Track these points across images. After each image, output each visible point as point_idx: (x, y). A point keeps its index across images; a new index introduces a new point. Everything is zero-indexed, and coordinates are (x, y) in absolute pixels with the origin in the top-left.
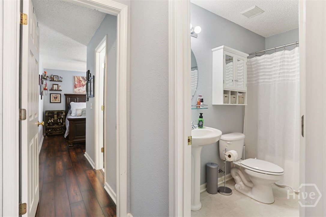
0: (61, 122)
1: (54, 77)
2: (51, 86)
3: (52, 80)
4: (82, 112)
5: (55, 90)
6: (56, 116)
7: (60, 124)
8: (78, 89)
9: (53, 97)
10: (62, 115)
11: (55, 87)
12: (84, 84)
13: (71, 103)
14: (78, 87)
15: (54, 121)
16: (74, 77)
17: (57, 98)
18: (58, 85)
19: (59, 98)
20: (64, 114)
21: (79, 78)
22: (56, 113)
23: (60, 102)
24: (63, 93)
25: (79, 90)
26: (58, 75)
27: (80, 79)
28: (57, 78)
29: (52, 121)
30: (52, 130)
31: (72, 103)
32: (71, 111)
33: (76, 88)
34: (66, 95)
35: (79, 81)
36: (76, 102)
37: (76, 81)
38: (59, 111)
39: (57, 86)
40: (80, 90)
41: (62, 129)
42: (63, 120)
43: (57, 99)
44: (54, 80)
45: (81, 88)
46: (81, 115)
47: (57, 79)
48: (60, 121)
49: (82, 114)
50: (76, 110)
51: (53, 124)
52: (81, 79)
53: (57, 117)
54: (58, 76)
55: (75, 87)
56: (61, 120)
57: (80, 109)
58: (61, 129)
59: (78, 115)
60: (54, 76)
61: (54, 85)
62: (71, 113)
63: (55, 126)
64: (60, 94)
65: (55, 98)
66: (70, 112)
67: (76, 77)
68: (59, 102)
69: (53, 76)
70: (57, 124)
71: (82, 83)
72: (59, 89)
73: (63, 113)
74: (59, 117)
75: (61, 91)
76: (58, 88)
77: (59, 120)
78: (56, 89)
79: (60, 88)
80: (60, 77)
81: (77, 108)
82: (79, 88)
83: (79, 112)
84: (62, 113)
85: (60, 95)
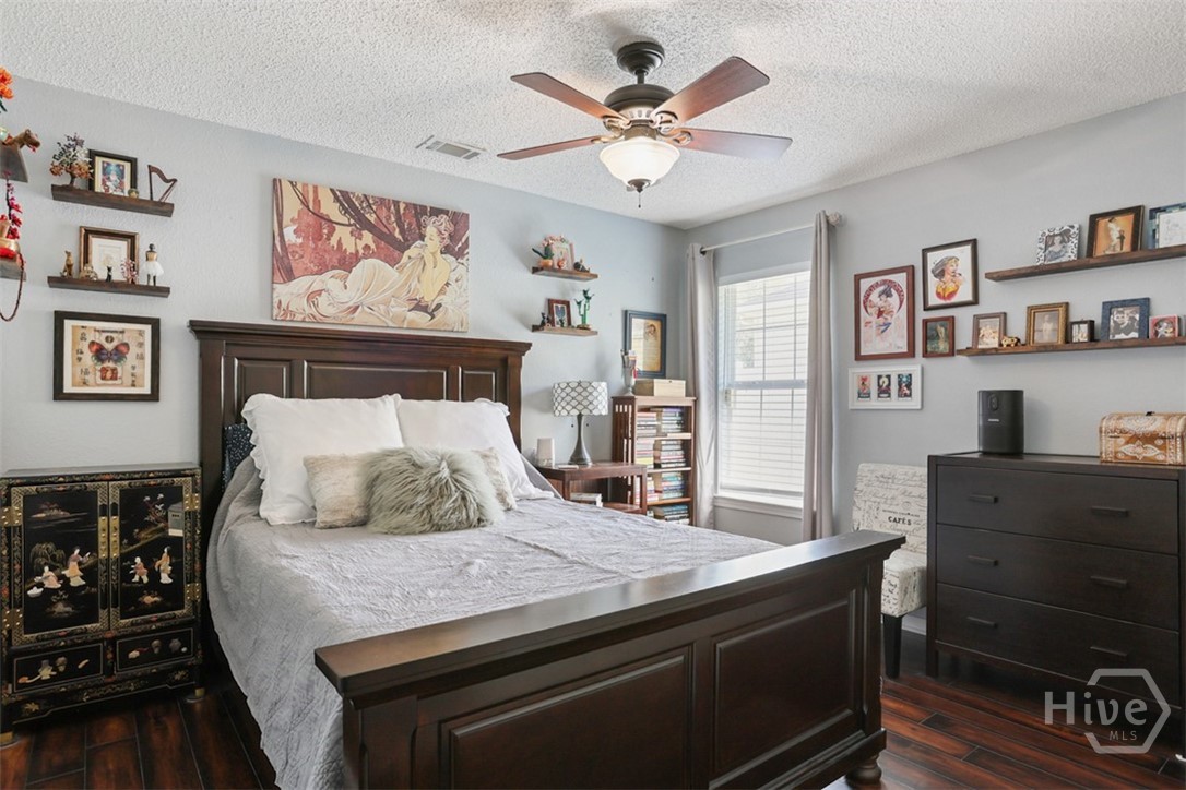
0: (165, 579)
1: (99, 161)
2: (72, 244)
3: (76, 186)
4: (371, 485)
5: (108, 285)
6: (108, 529)
7: (148, 599)
8: (302, 284)
9: (85, 346)
10: (176, 512)
11: (107, 257)
12: (351, 250)
13: (248, 407)
14: (307, 272)
15: (88, 573)
16: (276, 183)
17: (119, 353)
18: (131, 238)
19: (141, 357)
20: (192, 502)
21: (317, 202)
22: (111, 494)
23: (154, 396)
24: (175, 315)
25: (312, 296)
26: (131, 155)
27: (324, 210)
28: (121, 175)
29: (77, 581)
30: (71, 665)
31: (263, 410)
32: (254, 470)
33: (289, 275)
34: (205, 332)
35: (311, 219)
36: (291, 396)
37: (286, 219)
38: (144, 475)
39: (123, 245)
40: (322, 300)
41: (175, 643)
42: (187, 558)
43: (124, 369)
44: (99, 188)
45: (329, 280)
46: (359, 513)
47: (121, 186)
48: (154, 575)
49: (367, 507)
50: (312, 466)
51: (84, 603)
52: (330, 209)
53: (126, 533)
54: (133, 162)
55: (282, 267)
56: (164, 565)
57: (344, 461)
58: (166, 641)
59: (330, 519)
60: (93, 154)
61: (95, 242)
62: (256, 497)
63: (108, 623)
64: (155, 324)
65: (100, 353)
66: (248, 488)
67: (293, 185)
68: (147, 390)
69: (82, 157)
70: (128, 599)
71: (334, 241)
72: (142, 280)
73: (180, 499)
74: (145, 536)
75: (164, 292)
76: (134, 269)
77: (148, 563)
78: (117, 276)
79: (154, 270)
80: (152, 169)
81: (315, 452)
82: (317, 282)
83: (342, 490)
84: (174, 495)
85: (147, 329)
